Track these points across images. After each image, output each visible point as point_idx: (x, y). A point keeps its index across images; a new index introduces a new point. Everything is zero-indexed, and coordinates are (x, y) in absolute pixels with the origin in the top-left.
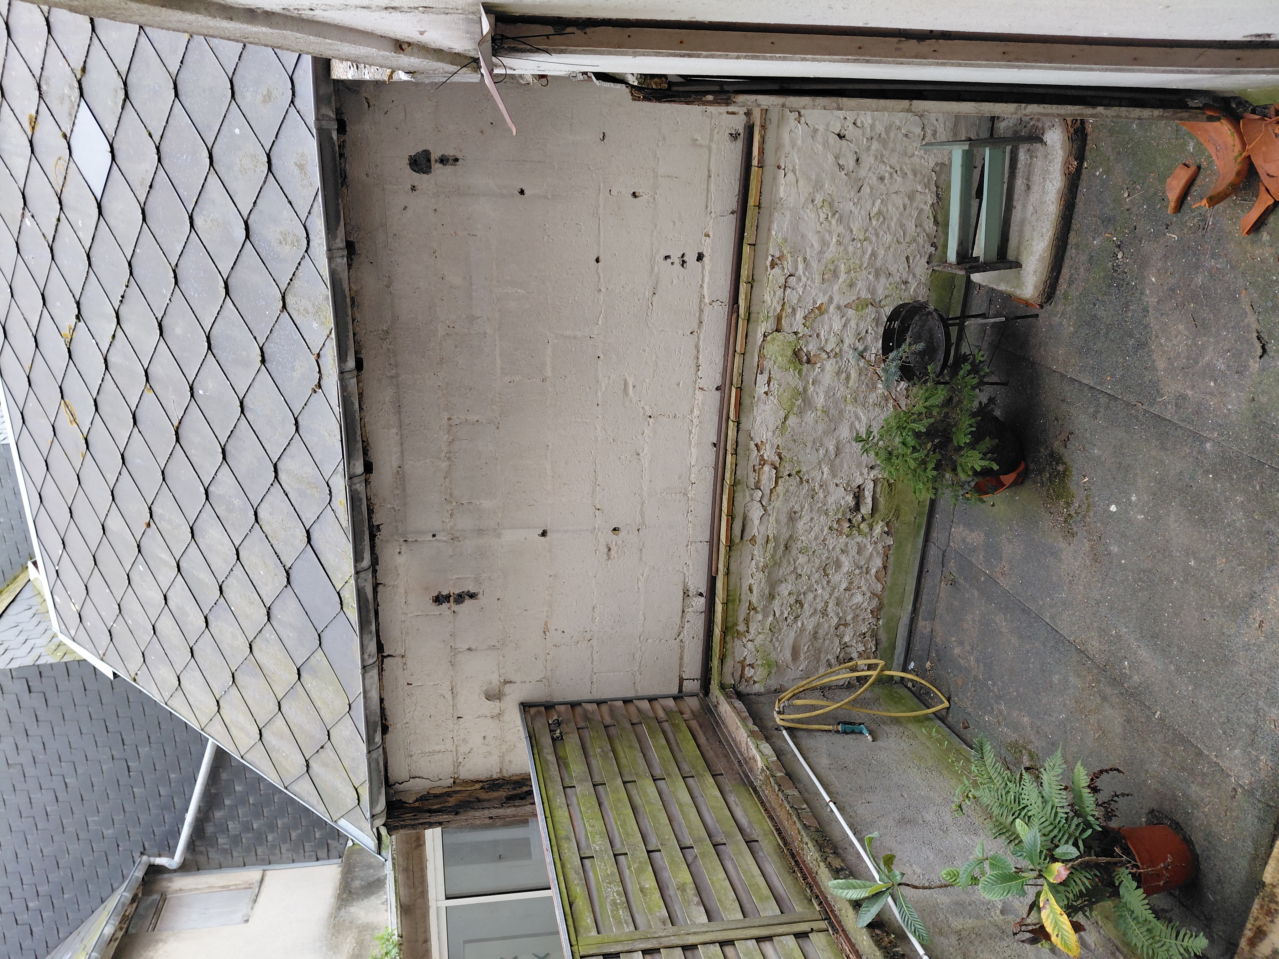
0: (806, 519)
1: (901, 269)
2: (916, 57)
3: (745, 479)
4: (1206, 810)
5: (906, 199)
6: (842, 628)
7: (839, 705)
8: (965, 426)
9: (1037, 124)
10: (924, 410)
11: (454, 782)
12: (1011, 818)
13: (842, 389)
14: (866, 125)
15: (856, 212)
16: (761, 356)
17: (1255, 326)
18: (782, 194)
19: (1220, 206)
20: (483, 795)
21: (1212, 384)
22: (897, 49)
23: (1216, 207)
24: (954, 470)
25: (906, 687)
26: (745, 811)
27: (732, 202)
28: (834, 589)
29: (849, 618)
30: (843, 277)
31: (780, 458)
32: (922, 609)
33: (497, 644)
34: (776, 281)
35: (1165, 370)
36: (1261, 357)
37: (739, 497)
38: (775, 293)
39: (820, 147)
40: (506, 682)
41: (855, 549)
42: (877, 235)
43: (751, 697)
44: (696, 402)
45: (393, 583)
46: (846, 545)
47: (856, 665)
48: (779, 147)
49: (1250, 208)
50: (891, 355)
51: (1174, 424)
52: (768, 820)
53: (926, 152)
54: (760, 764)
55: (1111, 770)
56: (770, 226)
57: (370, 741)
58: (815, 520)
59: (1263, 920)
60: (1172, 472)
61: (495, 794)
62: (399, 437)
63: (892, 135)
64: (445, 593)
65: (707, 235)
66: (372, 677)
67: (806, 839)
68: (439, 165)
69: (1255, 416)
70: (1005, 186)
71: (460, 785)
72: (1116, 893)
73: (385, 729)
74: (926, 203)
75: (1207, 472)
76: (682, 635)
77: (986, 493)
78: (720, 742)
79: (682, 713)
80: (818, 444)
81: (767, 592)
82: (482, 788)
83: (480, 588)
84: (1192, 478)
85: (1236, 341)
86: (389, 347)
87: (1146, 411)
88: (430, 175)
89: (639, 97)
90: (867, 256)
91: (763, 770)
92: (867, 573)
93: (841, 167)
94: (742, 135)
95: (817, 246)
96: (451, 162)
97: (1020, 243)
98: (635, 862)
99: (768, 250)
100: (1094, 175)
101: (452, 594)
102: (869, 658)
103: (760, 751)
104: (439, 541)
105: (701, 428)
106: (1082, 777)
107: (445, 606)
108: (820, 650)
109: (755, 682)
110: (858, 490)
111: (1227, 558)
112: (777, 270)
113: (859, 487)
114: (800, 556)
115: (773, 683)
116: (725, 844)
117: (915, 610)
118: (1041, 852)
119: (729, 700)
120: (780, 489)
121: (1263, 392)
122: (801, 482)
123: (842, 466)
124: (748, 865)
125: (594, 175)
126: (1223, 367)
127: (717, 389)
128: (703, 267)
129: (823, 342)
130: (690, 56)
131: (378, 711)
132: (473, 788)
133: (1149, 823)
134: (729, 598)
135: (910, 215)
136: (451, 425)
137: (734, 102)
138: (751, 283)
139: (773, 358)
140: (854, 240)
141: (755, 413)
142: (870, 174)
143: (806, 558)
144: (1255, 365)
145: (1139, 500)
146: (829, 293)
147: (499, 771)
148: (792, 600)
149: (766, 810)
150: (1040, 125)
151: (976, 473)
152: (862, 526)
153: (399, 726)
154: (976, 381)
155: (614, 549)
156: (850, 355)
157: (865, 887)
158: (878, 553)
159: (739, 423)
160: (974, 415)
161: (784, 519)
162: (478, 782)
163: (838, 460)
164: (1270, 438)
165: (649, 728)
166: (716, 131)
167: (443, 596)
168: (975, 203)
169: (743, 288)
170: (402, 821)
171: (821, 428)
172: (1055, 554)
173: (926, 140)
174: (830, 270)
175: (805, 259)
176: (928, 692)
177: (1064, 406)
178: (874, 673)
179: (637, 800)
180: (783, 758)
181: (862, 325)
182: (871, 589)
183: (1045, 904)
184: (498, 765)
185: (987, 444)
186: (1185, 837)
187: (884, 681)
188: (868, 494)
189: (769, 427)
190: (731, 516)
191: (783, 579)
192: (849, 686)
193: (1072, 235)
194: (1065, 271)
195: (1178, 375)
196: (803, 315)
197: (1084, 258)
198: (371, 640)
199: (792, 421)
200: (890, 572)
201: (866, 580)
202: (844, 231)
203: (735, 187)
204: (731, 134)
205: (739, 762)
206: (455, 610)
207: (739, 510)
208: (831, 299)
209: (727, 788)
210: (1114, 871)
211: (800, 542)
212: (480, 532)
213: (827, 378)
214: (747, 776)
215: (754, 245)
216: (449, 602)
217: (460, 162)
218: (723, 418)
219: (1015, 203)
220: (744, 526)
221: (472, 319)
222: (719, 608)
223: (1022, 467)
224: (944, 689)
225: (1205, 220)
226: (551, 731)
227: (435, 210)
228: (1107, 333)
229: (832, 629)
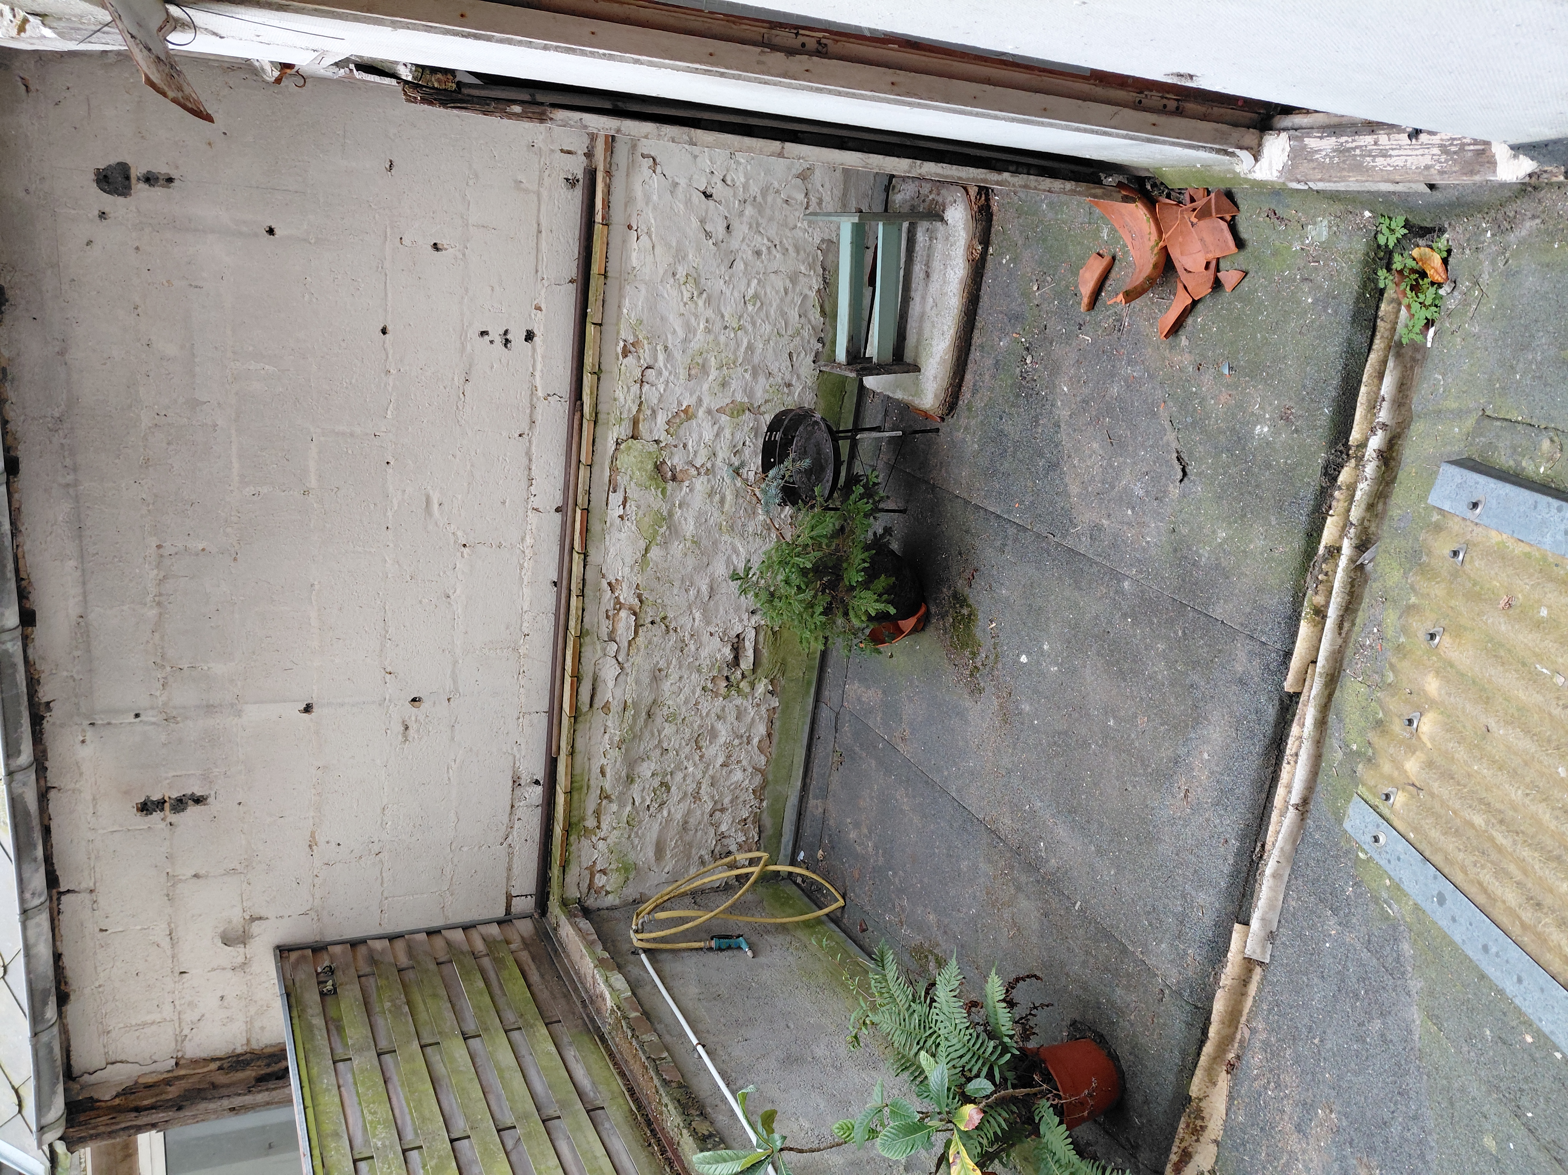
0: (674, 677)
1: (783, 368)
2: (785, 76)
3: (595, 629)
4: (1132, 1017)
5: (788, 281)
6: (718, 813)
7: (712, 914)
8: (857, 561)
9: (937, 198)
10: (810, 542)
11: (177, 1064)
12: (915, 1048)
13: (716, 515)
14: (738, 184)
15: (728, 294)
16: (613, 469)
17: (1174, 445)
18: (634, 262)
19: (1137, 303)
20: (221, 1078)
21: (1130, 512)
22: (759, 62)
23: (1133, 304)
24: (846, 614)
25: (795, 883)
26: (588, 1070)
27: (570, 268)
28: (709, 765)
29: (726, 801)
30: (713, 374)
31: (641, 601)
32: (814, 785)
33: (238, 867)
34: (630, 373)
35: (1079, 495)
36: (1181, 481)
37: (587, 652)
38: (629, 388)
39: (682, 206)
40: (253, 919)
41: (734, 714)
42: (754, 324)
43: (602, 912)
44: (529, 527)
45: (72, 786)
46: (723, 710)
47: (735, 861)
48: (629, 201)
49: (1168, 309)
50: (771, 473)
51: (1089, 559)
52: (617, 1077)
53: (810, 223)
54: (609, 1003)
55: (1028, 977)
56: (620, 302)
57: (36, 1018)
58: (685, 680)
59: (1190, 1139)
60: (1088, 616)
61: (240, 1075)
62: (79, 573)
63: (769, 199)
64: (155, 798)
65: (539, 308)
66: (38, 925)
67: (666, 1100)
68: (142, 186)
69: (1175, 550)
70: (902, 273)
71: (184, 1067)
72: (1036, 1132)
73: (63, 999)
74: (810, 288)
75: (1125, 616)
76: (511, 837)
77: (883, 642)
78: (559, 977)
79: (508, 942)
80: (687, 583)
81: (624, 774)
82: (220, 1068)
83: (211, 789)
84: (1109, 622)
85: (1155, 462)
86: (63, 441)
87: (1059, 544)
88: (129, 199)
89: (415, 98)
90: (743, 349)
91: (612, 1011)
92: (748, 743)
93: (708, 235)
94: (581, 181)
95: (681, 334)
96: (161, 182)
97: (919, 342)
98: (432, 1158)
99: (618, 333)
100: (1000, 263)
101: (167, 799)
102: (750, 851)
103: (610, 986)
104: (145, 723)
105: (536, 561)
106: (995, 988)
107: (157, 816)
108: (690, 845)
109: (607, 893)
110: (736, 640)
111: (1149, 717)
112: (630, 359)
113: (738, 636)
114: (666, 725)
115: (631, 892)
116: (559, 1117)
117: (805, 787)
118: (949, 1089)
119: (573, 920)
120: (640, 640)
121: (1184, 522)
122: (668, 631)
123: (717, 610)
124: (588, 1143)
125: (377, 216)
126: (1142, 493)
127: (558, 510)
128: (534, 350)
129: (691, 455)
130: (476, 37)
131: (50, 973)
132: (205, 1070)
133: (1072, 1038)
134: (575, 785)
135: (793, 301)
136: (162, 556)
137: (551, 119)
138: (598, 373)
139: (629, 472)
140: (726, 328)
141: (607, 543)
142: (744, 247)
143: (674, 728)
144: (1175, 491)
145: (1051, 648)
146: (698, 393)
147: (245, 1042)
148: (656, 783)
149: (615, 1064)
150: (940, 200)
151: (870, 618)
152: (742, 685)
153: (87, 991)
154: (869, 507)
155: (413, 726)
156: (724, 472)
157: (738, 1158)
158: (760, 718)
159: (586, 555)
160: (867, 548)
161: (646, 679)
162: (213, 1060)
163: (712, 603)
164: (1191, 575)
165: (462, 966)
166: (547, 172)
167: (153, 802)
168: (868, 291)
169: (588, 380)
170: (93, 1128)
171: (690, 562)
172: (961, 715)
173: (811, 210)
174: (698, 364)
175: (666, 348)
176: (820, 888)
177: (968, 538)
178: (756, 870)
179: (440, 1069)
180: (640, 992)
181: (738, 435)
182: (753, 763)
183: (955, 1158)
184: (244, 1034)
185: (882, 582)
186: (1109, 1052)
187: (769, 879)
188: (749, 645)
189: (626, 561)
190: (577, 678)
191: (645, 757)
192: (726, 888)
193: (976, 334)
194: (968, 377)
195: (1092, 502)
196: (665, 419)
197: (990, 362)
198: (37, 870)
199: (655, 553)
200: (775, 740)
201: (747, 752)
202: (713, 316)
203: (574, 249)
204: (567, 180)
205: (583, 1002)
206: (173, 821)
207: (587, 670)
208: (700, 400)
209: (565, 1040)
210: (1034, 1104)
211: (666, 708)
212: (210, 709)
213: (698, 500)
214: (593, 1020)
215: (600, 325)
216: (162, 810)
217: (176, 184)
218: (566, 549)
219: (913, 294)
220: (594, 689)
221: (194, 404)
222: (561, 799)
223: (923, 610)
224: (839, 884)
225: (1120, 320)
226: (319, 983)
227: (137, 248)
228: (1015, 452)
229: (706, 817)
